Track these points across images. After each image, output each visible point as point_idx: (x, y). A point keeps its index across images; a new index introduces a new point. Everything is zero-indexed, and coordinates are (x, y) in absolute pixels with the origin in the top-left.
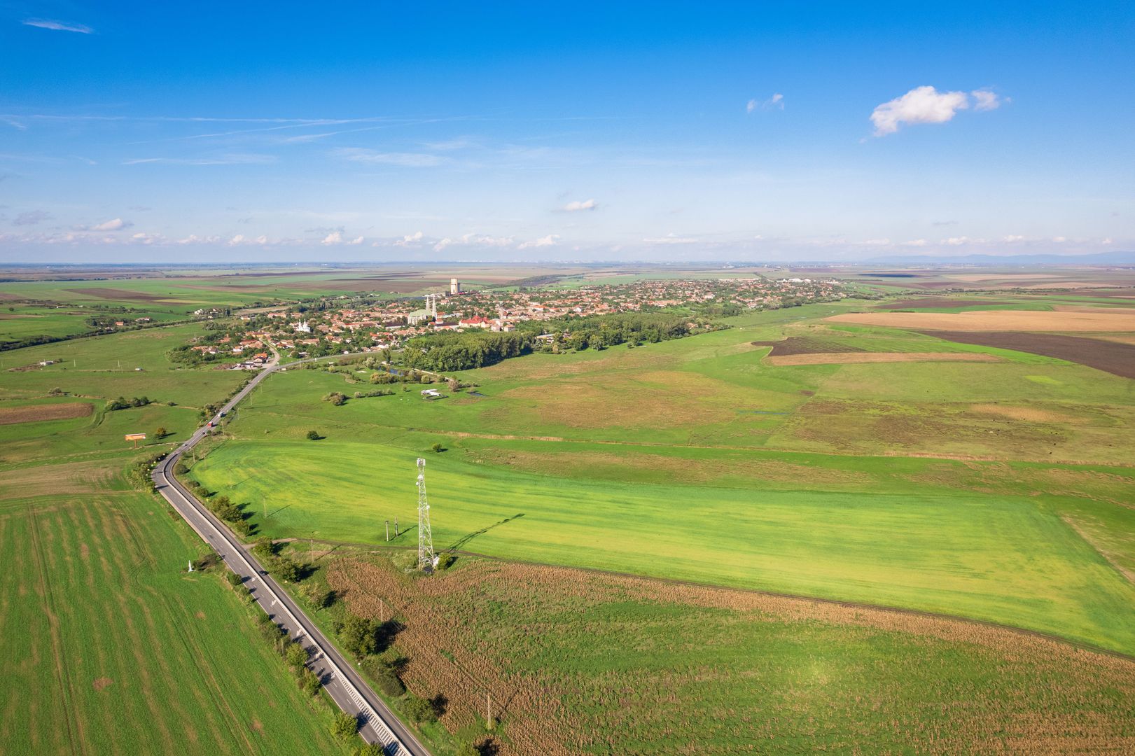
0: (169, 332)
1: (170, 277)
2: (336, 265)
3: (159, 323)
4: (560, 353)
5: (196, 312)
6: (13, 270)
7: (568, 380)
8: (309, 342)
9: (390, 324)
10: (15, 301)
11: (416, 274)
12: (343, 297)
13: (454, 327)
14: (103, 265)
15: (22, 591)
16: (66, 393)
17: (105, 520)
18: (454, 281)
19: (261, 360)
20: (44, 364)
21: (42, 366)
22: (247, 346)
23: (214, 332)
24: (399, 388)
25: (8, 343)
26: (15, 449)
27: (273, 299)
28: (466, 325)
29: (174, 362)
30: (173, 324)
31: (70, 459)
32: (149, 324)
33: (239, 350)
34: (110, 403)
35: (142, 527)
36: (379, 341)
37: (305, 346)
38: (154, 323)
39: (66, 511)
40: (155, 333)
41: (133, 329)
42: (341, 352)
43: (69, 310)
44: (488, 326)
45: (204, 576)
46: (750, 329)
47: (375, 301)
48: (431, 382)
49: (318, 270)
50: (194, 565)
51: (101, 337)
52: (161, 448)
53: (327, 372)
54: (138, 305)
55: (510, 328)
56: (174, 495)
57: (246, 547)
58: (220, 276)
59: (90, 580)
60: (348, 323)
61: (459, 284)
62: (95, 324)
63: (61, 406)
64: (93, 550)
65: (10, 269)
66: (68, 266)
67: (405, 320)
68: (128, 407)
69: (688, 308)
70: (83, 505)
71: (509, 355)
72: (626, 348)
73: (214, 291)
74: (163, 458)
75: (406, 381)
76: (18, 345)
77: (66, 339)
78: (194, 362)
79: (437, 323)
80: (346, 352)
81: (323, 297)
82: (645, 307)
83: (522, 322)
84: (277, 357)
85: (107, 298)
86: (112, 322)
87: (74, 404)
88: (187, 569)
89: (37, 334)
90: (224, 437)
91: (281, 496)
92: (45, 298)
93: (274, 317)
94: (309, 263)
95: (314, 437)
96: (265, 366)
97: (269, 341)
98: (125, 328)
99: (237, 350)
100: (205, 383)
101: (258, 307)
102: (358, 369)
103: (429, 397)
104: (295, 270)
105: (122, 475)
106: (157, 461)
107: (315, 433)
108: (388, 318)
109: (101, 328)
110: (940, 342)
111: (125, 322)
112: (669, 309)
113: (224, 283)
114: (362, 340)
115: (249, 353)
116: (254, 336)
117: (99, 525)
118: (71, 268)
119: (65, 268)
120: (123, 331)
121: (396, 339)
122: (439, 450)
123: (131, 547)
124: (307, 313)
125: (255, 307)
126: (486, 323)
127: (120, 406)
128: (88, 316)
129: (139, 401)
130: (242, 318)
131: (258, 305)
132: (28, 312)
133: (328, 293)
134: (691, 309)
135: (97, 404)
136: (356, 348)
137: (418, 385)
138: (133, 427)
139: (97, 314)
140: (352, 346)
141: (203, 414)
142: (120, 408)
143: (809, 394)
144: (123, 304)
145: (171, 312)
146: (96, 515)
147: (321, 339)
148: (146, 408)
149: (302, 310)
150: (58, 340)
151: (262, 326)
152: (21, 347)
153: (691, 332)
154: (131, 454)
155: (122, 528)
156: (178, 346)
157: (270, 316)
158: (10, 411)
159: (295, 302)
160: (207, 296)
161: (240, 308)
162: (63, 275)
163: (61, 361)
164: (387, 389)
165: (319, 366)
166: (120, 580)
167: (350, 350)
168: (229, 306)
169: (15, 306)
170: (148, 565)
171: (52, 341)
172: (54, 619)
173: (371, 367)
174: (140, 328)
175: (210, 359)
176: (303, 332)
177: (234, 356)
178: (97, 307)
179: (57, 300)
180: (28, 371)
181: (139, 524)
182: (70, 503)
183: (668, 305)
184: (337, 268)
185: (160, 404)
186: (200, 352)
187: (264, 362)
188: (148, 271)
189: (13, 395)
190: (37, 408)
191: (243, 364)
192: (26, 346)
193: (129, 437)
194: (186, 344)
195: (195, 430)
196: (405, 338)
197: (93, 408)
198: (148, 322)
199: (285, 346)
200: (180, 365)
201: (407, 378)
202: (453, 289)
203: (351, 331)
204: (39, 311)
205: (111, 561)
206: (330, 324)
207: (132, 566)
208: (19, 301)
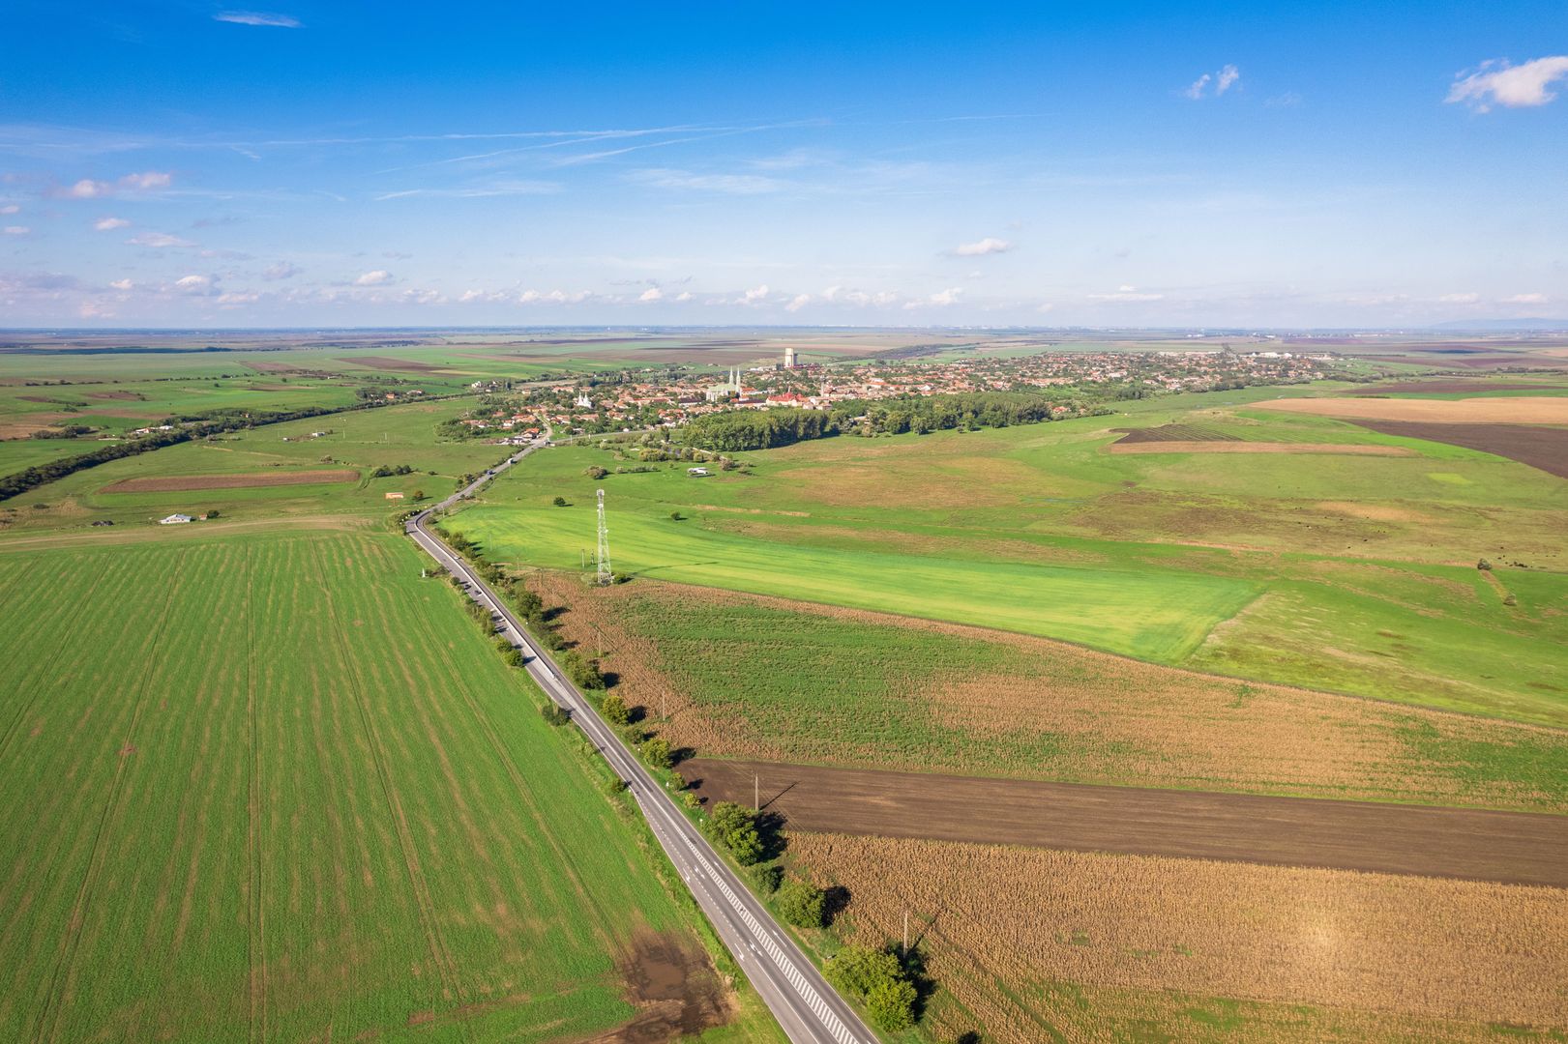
0: (442, 407)
1: (452, 344)
2: (657, 330)
3: (431, 396)
4: (871, 436)
5: (473, 385)
6: (282, 336)
7: (859, 463)
8: (587, 418)
9: (683, 401)
10: (287, 371)
11: (753, 342)
12: (648, 370)
13: (758, 405)
14: (380, 330)
15: (307, 579)
16: (336, 462)
17: (365, 546)
18: (789, 351)
19: (531, 436)
20: (316, 434)
21: (315, 437)
22: (518, 421)
23: (489, 406)
24: (665, 466)
25: (283, 414)
26: (294, 504)
27: (563, 371)
28: (774, 403)
29: (441, 435)
30: (447, 397)
31: (339, 512)
32: (421, 398)
33: (510, 425)
34: (374, 469)
35: (393, 553)
36: (668, 418)
37: (581, 422)
38: (426, 397)
39: (336, 539)
40: (427, 407)
41: (404, 402)
42: (619, 429)
43: (340, 381)
44: (800, 404)
45: (433, 580)
46: (1137, 415)
47: (684, 375)
48: (703, 461)
49: (633, 335)
50: (427, 572)
51: (371, 409)
52: (417, 507)
53: (598, 450)
54: (412, 376)
55: (825, 407)
56: (421, 536)
57: (469, 567)
58: (510, 343)
59: (352, 576)
60: (636, 398)
61: (796, 355)
62: (366, 396)
63: (331, 472)
64: (355, 561)
65: (280, 335)
66: (340, 330)
67: (703, 396)
68: (391, 474)
69: (1078, 389)
70: (348, 537)
71: (807, 437)
72: (957, 433)
73: (497, 361)
74: (416, 513)
75: (677, 460)
76: (292, 416)
77: (336, 412)
78: (461, 436)
79: (741, 400)
80: (626, 430)
81: (625, 369)
82: (1017, 386)
83: (845, 400)
84: (550, 432)
85: (379, 368)
86: (383, 395)
87: (343, 470)
88: (421, 575)
89: (310, 406)
90: (477, 501)
91: (509, 537)
92: (317, 368)
93: (559, 391)
94: (625, 327)
95: (560, 502)
96: (533, 441)
97: (544, 416)
98: (395, 401)
99: (507, 425)
100: (469, 456)
101: (544, 380)
102: (631, 447)
103: (695, 475)
104: (603, 335)
105: (380, 523)
106: (412, 515)
107: (561, 499)
108: (685, 394)
109: (371, 400)
110: (1365, 433)
111: (396, 395)
112: (1052, 390)
113: (512, 352)
114: (646, 417)
115: (520, 428)
116: (529, 410)
117: (360, 549)
118: (344, 334)
119: (337, 333)
120: (393, 404)
121: (687, 416)
122: (677, 517)
123: (382, 562)
124: (597, 387)
125: (542, 381)
126: (798, 401)
127: (383, 473)
128: (359, 388)
129: (402, 470)
130: (524, 392)
131: (546, 378)
132: (301, 383)
133: (631, 364)
134: (1081, 390)
135: (362, 471)
136: (638, 426)
137: (690, 463)
138: (393, 489)
139: (368, 385)
140: (634, 423)
141: (461, 482)
142: (384, 475)
143: (1130, 484)
144: (393, 375)
145: (446, 384)
146: (357, 542)
147: (602, 415)
148: (408, 476)
149: (593, 384)
150: (329, 412)
151: (542, 401)
152: (294, 419)
153: (1053, 415)
154: (390, 511)
155: (377, 552)
156: (447, 421)
157: (555, 391)
158: (288, 474)
159: (589, 375)
160: (489, 366)
161: (524, 381)
162: (333, 340)
163: (331, 432)
164: (651, 465)
165: (590, 443)
166: (373, 579)
167: (631, 428)
168: (510, 379)
169: (288, 376)
170: (394, 572)
171: (324, 413)
172: (328, 593)
173: (646, 445)
174: (411, 401)
175: (478, 433)
176: (583, 407)
177: (504, 431)
178: (369, 378)
179: (329, 370)
180: (302, 441)
181: (390, 551)
182: (338, 535)
183: (1052, 384)
184: (657, 333)
185: (422, 474)
186: (469, 425)
187: (534, 437)
188: (428, 336)
189: (291, 462)
190: (310, 473)
191: (512, 439)
192: (299, 418)
193: (389, 495)
194: (456, 417)
195: (450, 494)
196: (697, 416)
197: (359, 475)
198: (420, 395)
199: (560, 422)
200: (447, 438)
201: (679, 456)
202: (788, 361)
203: (638, 407)
204: (310, 382)
205: (367, 567)
206: (616, 399)
207: (382, 572)
208: (291, 372)
